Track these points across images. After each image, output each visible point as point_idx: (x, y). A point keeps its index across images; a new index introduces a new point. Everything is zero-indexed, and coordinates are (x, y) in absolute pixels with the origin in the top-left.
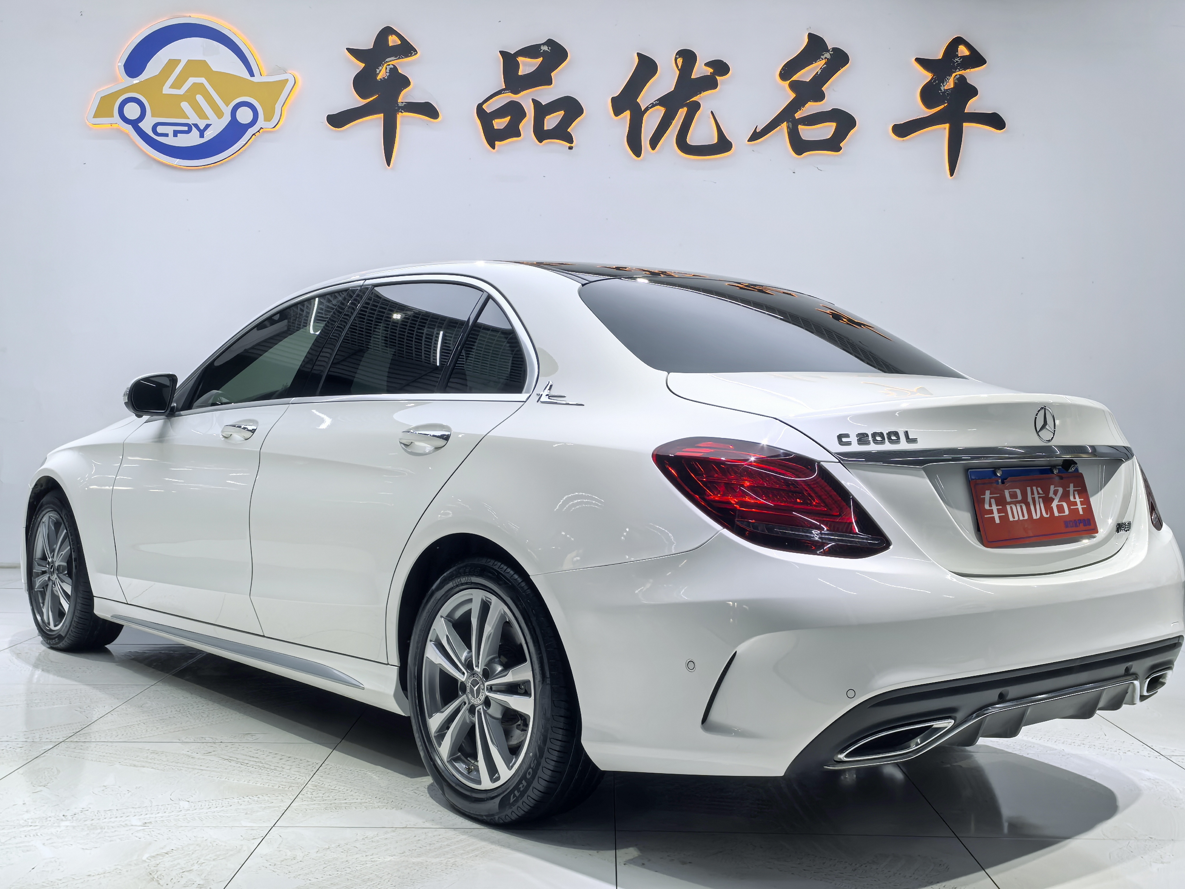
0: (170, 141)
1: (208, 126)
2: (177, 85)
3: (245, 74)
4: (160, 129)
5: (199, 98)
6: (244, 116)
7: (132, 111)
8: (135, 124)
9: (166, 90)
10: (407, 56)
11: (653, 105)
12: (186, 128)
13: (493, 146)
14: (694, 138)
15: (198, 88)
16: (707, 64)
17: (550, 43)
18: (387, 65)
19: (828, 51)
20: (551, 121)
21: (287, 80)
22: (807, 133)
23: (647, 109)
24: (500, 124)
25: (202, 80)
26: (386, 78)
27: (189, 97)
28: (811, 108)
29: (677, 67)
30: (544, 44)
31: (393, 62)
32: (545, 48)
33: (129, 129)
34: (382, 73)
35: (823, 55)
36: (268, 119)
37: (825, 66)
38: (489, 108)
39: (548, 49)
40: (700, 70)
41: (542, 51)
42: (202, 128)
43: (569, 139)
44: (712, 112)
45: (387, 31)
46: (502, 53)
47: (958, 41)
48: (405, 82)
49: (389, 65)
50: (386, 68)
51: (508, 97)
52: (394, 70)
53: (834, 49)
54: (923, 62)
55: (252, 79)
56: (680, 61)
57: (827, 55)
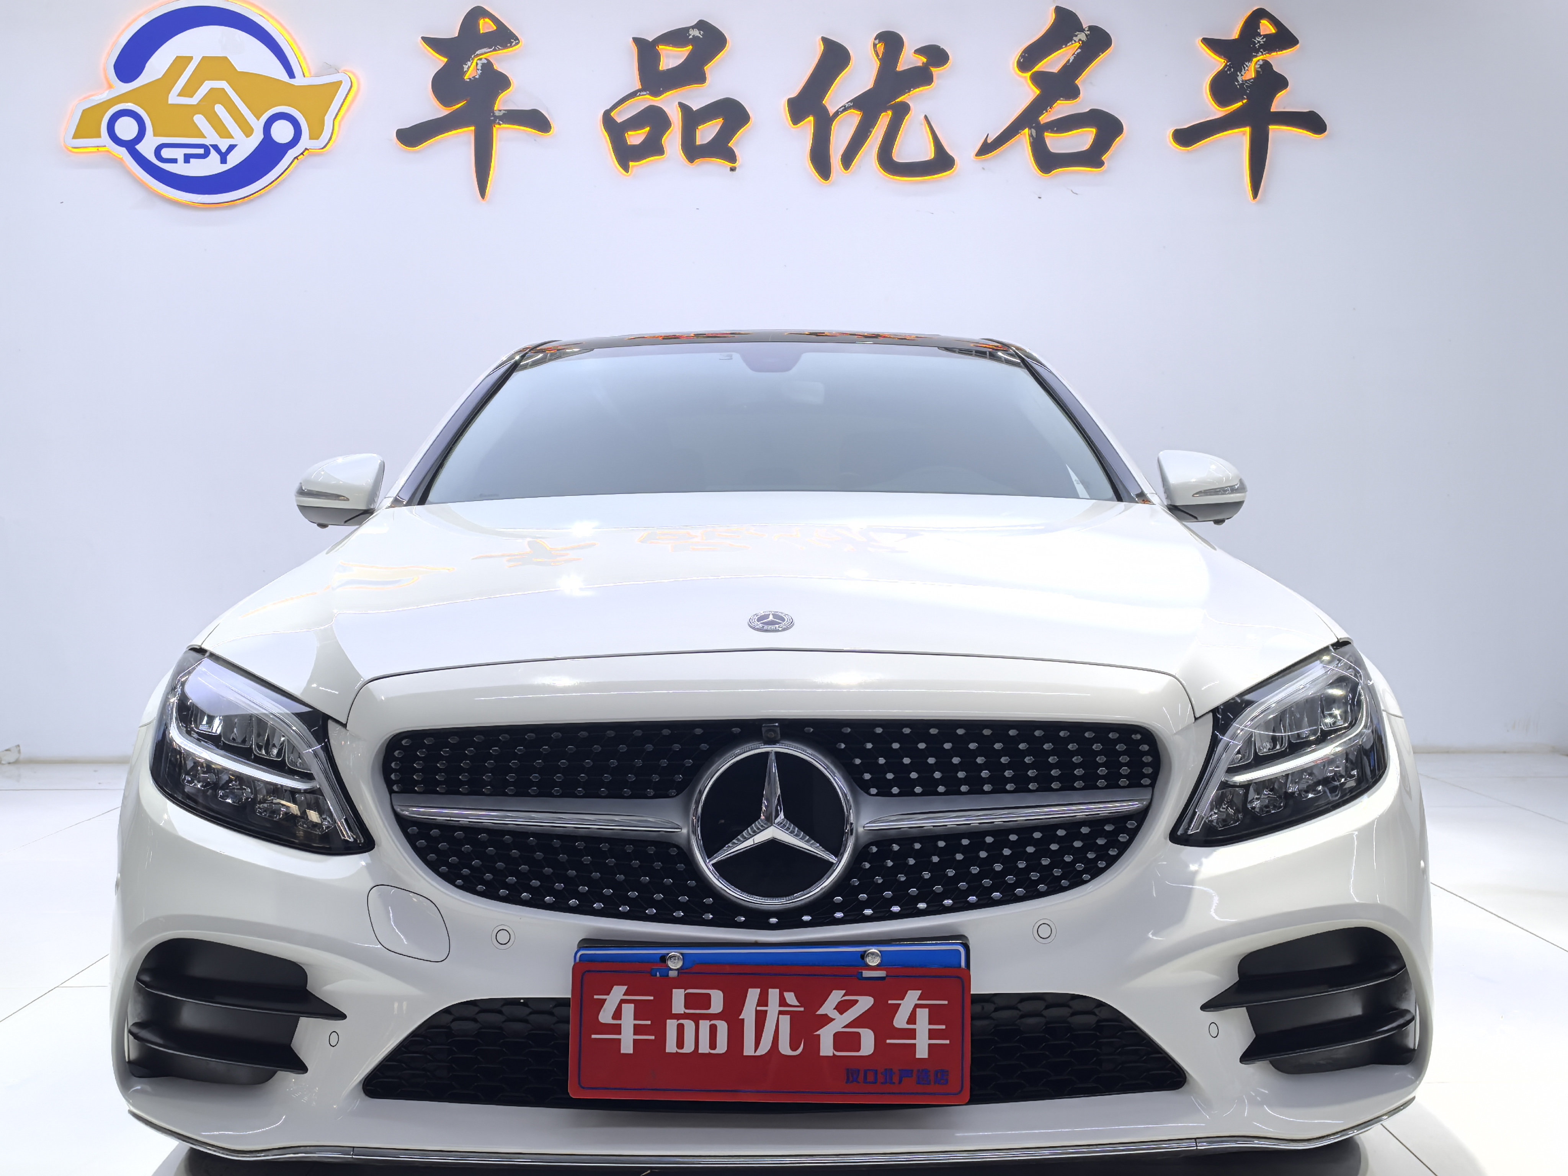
0: (180, 169)
1: (231, 148)
2: (187, 91)
3: (283, 75)
4: (166, 153)
5: (220, 109)
6: (282, 132)
7: (126, 129)
8: (131, 146)
9: (173, 98)
10: (505, 47)
11: (845, 108)
12: (201, 151)
13: (626, 168)
14: (903, 153)
15: (217, 96)
16: (919, 51)
17: (702, 25)
18: (478, 60)
19: (1082, 30)
20: (707, 133)
21: (341, 82)
22: (1057, 143)
23: (837, 114)
24: (635, 137)
25: (223, 84)
26: (477, 77)
27: (206, 107)
28: (1062, 108)
29: (877, 55)
30: (693, 27)
31: (486, 54)
32: (695, 33)
33: (122, 153)
34: (472, 70)
35: (1076, 36)
36: (314, 136)
37: (1079, 50)
38: (621, 116)
39: (700, 33)
40: (909, 60)
41: (691, 37)
42: (223, 150)
43: (731, 157)
44: (926, 117)
45: (477, 13)
46: (637, 41)
47: (1260, 14)
48: (503, 82)
49: (480, 59)
50: (477, 64)
51: (646, 101)
52: (488, 67)
53: (1091, 28)
54: (1212, 44)
55: (292, 81)
56: (881, 47)
57: (1082, 36)
